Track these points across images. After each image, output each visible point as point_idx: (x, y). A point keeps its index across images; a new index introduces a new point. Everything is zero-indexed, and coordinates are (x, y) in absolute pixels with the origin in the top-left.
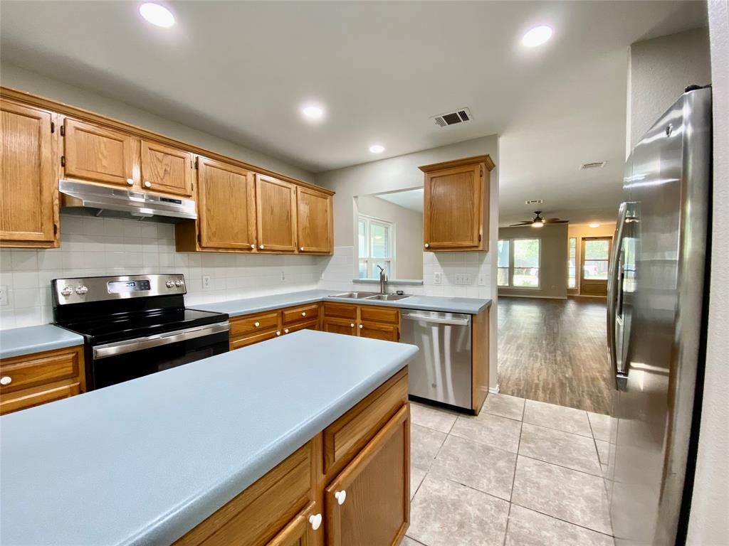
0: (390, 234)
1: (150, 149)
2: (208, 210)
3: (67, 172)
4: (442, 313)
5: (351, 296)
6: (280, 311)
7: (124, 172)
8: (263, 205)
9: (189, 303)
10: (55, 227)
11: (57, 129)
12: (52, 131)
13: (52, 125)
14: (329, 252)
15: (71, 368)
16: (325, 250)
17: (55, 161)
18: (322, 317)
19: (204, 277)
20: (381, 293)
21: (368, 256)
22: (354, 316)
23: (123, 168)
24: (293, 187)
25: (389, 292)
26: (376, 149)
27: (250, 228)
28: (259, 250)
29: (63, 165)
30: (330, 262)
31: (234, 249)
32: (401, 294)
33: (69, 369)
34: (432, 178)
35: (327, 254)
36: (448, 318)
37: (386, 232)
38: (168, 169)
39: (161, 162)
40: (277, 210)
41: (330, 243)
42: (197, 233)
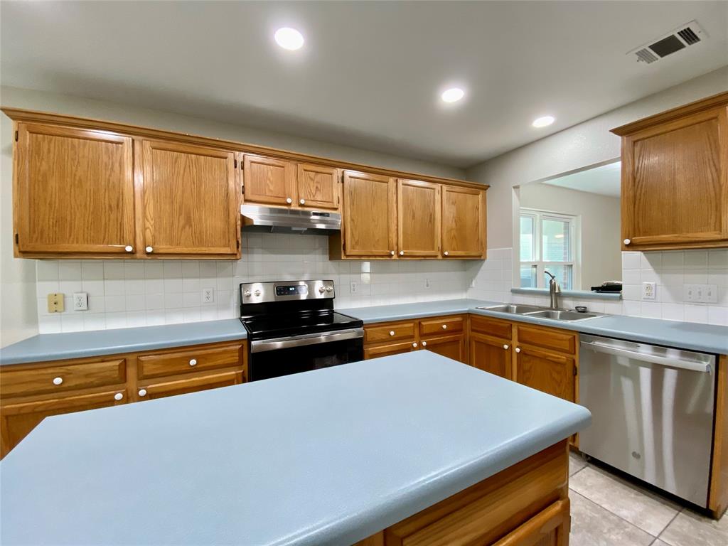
0: (572, 230)
1: (305, 170)
2: (352, 220)
3: (246, 198)
4: (660, 347)
5: (507, 309)
6: (417, 322)
7: (285, 193)
8: (405, 209)
9: (338, 307)
10: (238, 242)
11: (239, 165)
12: (236, 167)
13: (235, 161)
14: (480, 256)
15: (237, 358)
16: (473, 254)
17: (238, 190)
18: (468, 332)
19: (352, 284)
20: (551, 308)
21: (538, 258)
22: (509, 336)
23: (284, 188)
24: (437, 186)
25: (564, 307)
26: (543, 122)
27: (390, 235)
28: (400, 256)
29: (243, 193)
30: (483, 268)
31: (375, 256)
32: (584, 312)
33: (236, 358)
34: (635, 142)
35: (479, 259)
36: (672, 357)
37: (567, 228)
38: (319, 187)
39: (314, 181)
40: (419, 214)
41: (483, 246)
42: (343, 243)
